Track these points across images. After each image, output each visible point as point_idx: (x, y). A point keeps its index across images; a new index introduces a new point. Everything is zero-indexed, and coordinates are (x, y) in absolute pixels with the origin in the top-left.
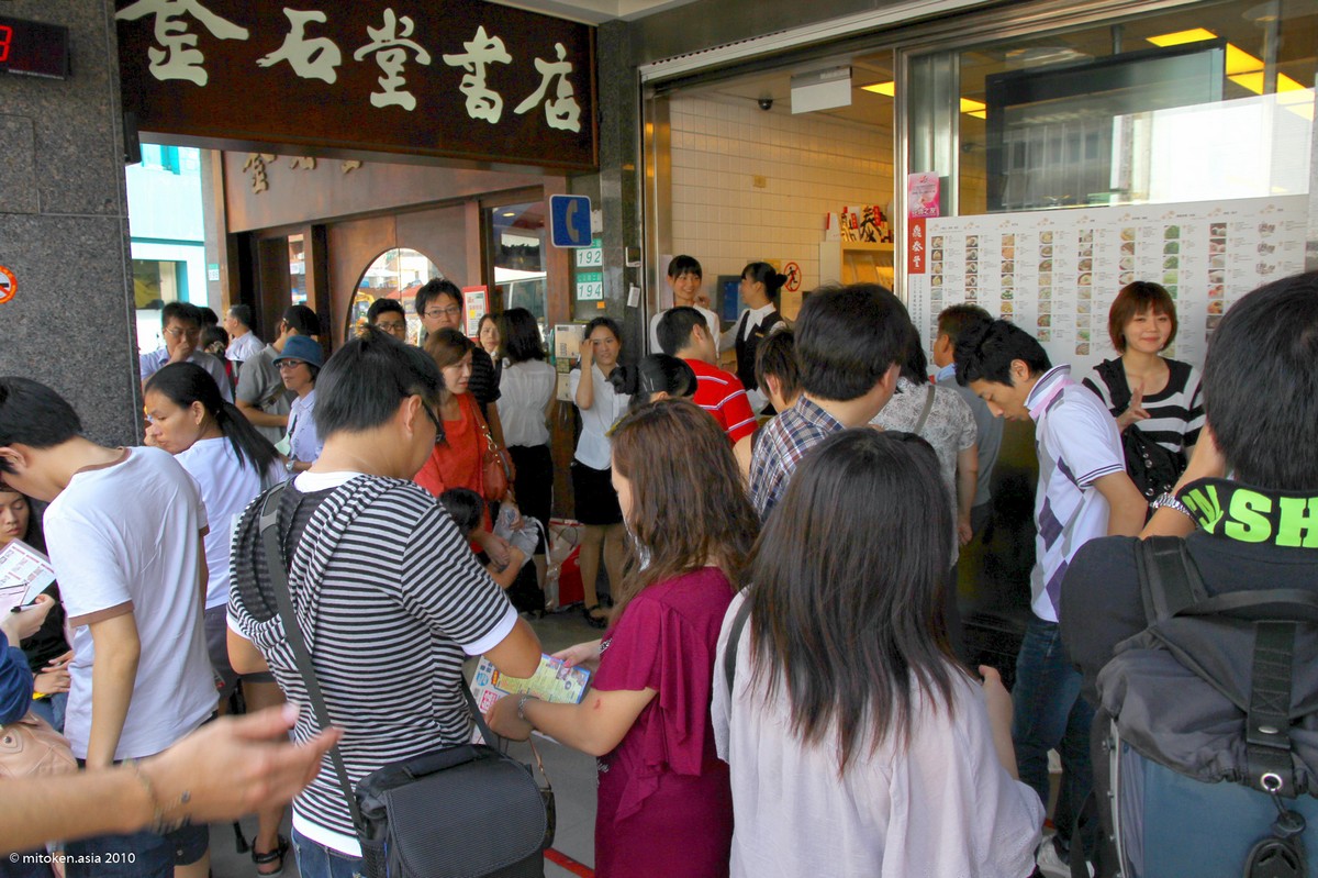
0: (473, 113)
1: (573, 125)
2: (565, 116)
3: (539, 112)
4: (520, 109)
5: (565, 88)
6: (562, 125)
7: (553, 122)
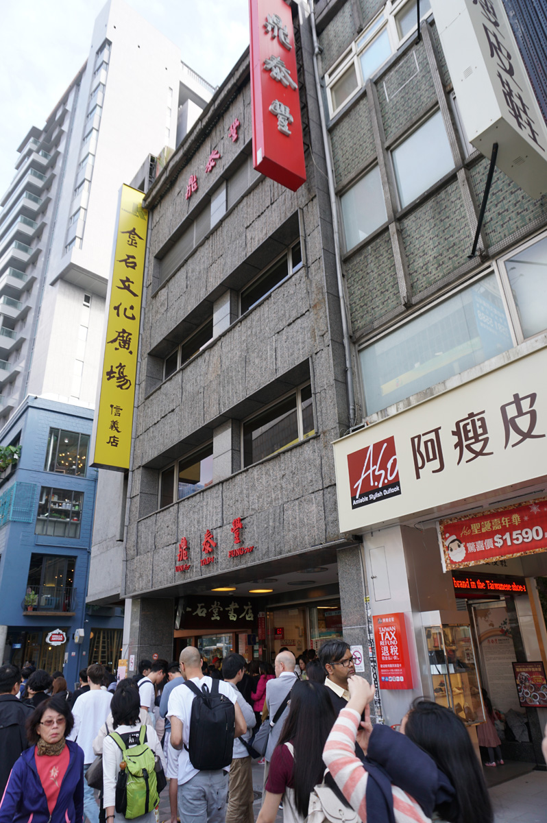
0: (231, 619)
1: (252, 619)
2: (250, 617)
3: (245, 617)
4: (240, 617)
5: (250, 611)
6: (249, 619)
7: (247, 619)
